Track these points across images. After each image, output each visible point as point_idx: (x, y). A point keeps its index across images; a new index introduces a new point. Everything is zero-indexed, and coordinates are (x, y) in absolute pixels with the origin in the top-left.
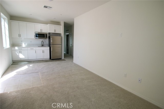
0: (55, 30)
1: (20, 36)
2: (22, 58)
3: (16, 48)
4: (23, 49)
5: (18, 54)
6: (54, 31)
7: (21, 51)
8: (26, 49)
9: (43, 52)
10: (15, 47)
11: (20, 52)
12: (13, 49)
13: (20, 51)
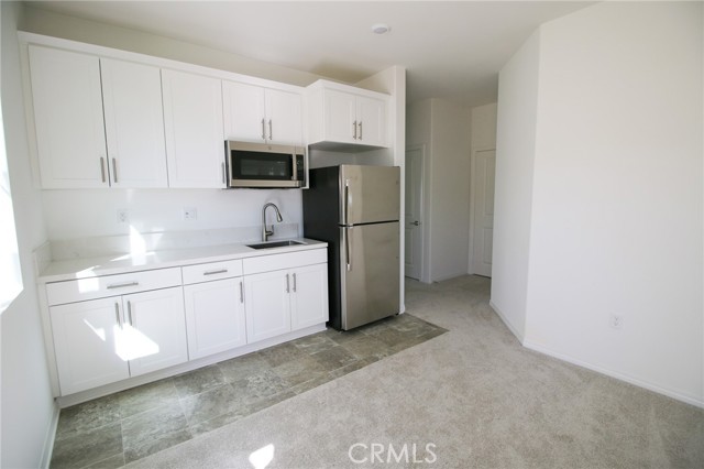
0: (358, 125)
1: (108, 170)
2: (139, 360)
3: (88, 281)
4: (146, 281)
5: (101, 333)
6: (352, 134)
7: (131, 298)
8: (172, 276)
9: (292, 284)
10: (79, 275)
11: (124, 314)
12: (57, 292)
13: (122, 302)
